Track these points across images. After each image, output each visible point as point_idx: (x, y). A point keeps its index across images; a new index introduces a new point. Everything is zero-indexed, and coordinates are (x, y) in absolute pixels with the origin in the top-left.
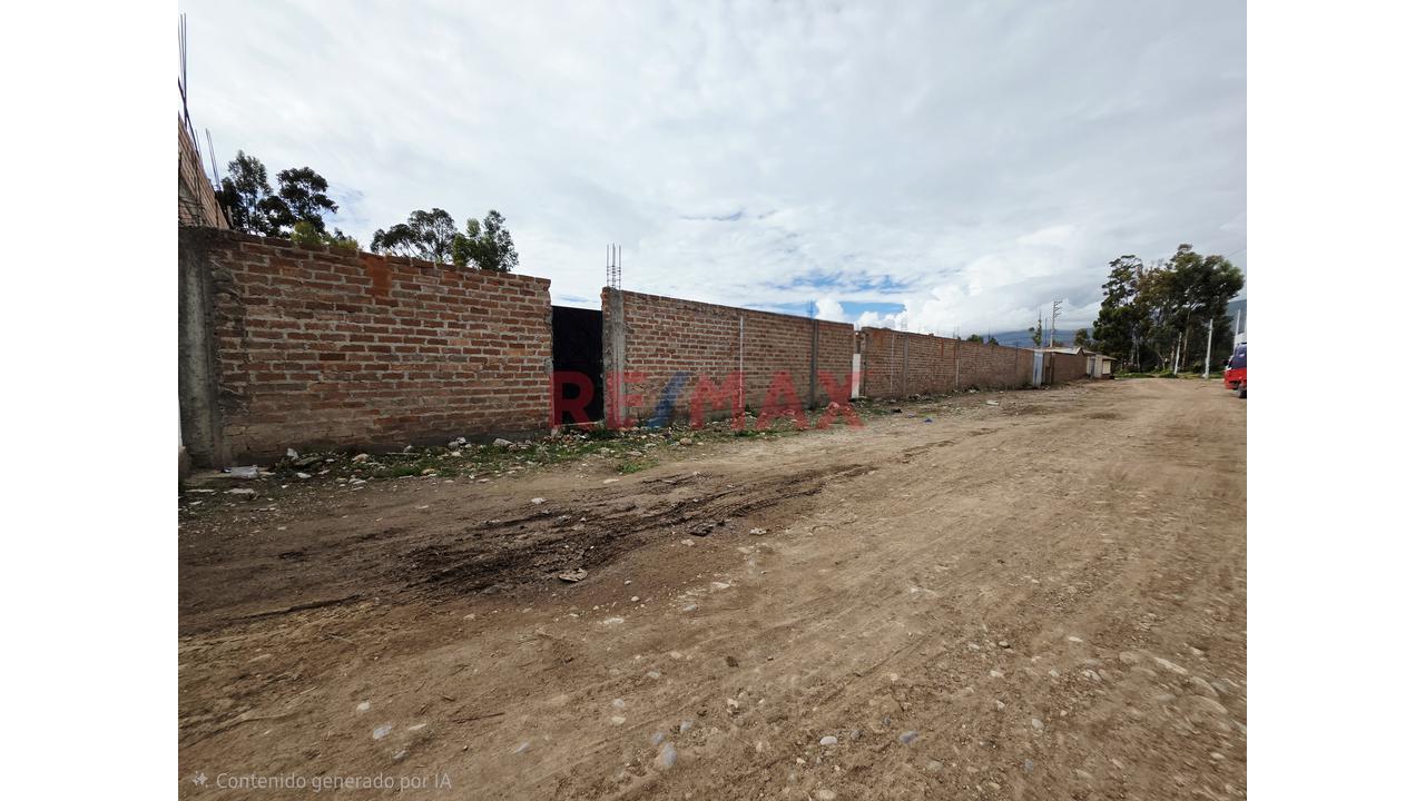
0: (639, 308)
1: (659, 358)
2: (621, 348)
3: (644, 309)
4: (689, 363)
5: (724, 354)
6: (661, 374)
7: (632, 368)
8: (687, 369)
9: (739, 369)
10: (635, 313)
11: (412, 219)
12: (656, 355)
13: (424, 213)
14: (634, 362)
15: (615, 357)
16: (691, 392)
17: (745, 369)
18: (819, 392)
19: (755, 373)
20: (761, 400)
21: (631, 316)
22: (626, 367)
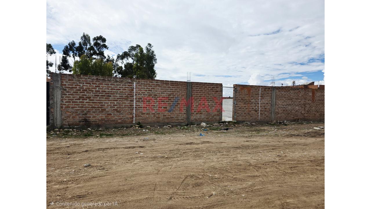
0: (69, 80)
1: (81, 100)
2: (59, 96)
3: (73, 80)
4: (100, 103)
5: (123, 99)
6: (82, 107)
7: (65, 105)
8: (98, 105)
10: (67, 82)
11: (129, 49)
12: (79, 99)
13: (133, 47)
14: (66, 102)
15: (55, 100)
17: (136, 105)
18: (193, 118)
20: (149, 120)
21: (65, 83)
22: (61, 104)
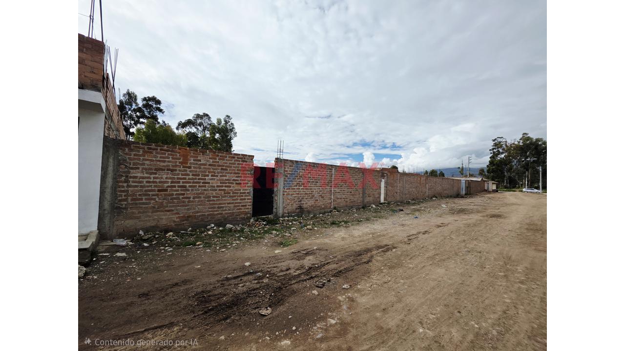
0: (290, 166)
1: (298, 187)
2: (282, 184)
3: (292, 166)
4: (310, 189)
6: (298, 194)
7: (286, 192)
8: (309, 191)
9: (332, 191)
10: (288, 168)
11: (194, 117)
12: (297, 186)
13: (199, 115)
14: (287, 189)
15: (279, 187)
16: (311, 201)
17: (334, 191)
18: (367, 199)
19: (338, 193)
20: (341, 204)
21: (287, 170)
22: (284, 192)
